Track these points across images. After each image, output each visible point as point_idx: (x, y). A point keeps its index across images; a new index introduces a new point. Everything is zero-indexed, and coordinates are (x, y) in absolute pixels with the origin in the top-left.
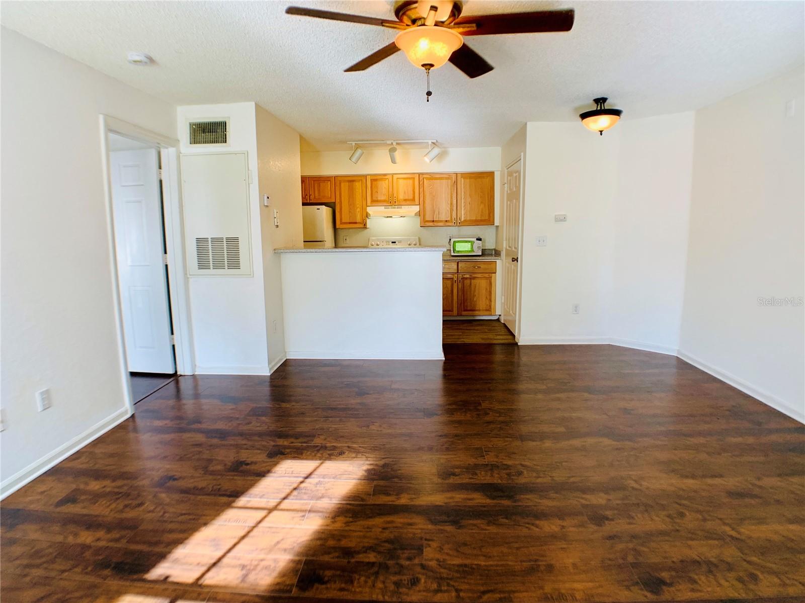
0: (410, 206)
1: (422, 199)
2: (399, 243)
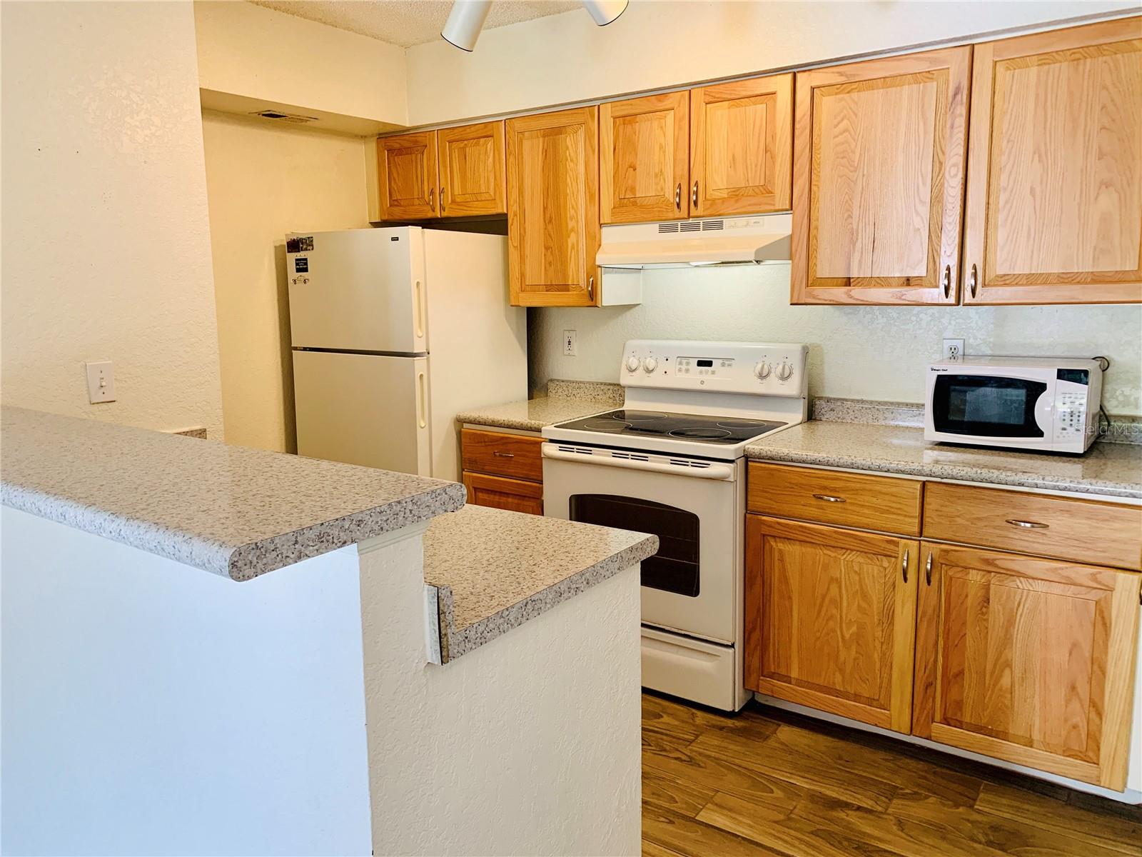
0: (753, 219)
1: (801, 184)
2: (723, 365)
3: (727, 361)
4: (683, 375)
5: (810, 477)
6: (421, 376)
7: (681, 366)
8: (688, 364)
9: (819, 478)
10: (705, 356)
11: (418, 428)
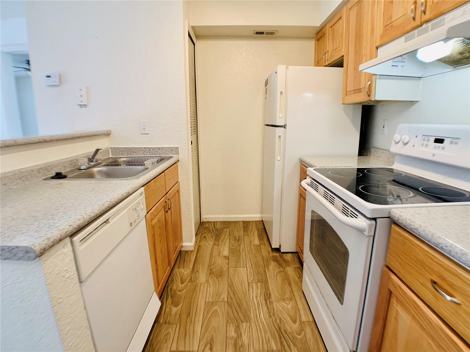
2: (451, 143)
3: (455, 140)
4: (423, 149)
5: (432, 259)
6: (280, 137)
7: (424, 142)
8: (428, 140)
9: (440, 264)
10: (440, 136)
11: (276, 161)
